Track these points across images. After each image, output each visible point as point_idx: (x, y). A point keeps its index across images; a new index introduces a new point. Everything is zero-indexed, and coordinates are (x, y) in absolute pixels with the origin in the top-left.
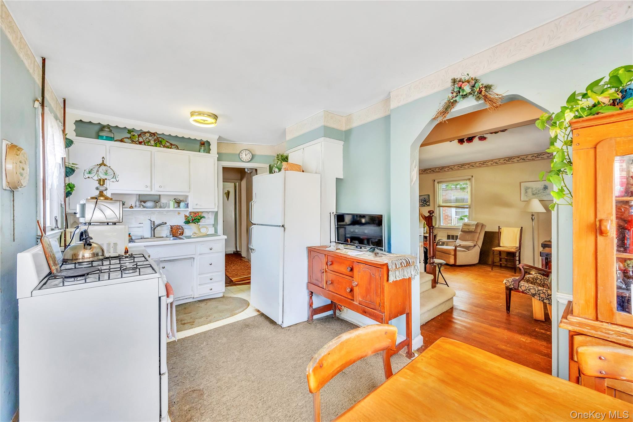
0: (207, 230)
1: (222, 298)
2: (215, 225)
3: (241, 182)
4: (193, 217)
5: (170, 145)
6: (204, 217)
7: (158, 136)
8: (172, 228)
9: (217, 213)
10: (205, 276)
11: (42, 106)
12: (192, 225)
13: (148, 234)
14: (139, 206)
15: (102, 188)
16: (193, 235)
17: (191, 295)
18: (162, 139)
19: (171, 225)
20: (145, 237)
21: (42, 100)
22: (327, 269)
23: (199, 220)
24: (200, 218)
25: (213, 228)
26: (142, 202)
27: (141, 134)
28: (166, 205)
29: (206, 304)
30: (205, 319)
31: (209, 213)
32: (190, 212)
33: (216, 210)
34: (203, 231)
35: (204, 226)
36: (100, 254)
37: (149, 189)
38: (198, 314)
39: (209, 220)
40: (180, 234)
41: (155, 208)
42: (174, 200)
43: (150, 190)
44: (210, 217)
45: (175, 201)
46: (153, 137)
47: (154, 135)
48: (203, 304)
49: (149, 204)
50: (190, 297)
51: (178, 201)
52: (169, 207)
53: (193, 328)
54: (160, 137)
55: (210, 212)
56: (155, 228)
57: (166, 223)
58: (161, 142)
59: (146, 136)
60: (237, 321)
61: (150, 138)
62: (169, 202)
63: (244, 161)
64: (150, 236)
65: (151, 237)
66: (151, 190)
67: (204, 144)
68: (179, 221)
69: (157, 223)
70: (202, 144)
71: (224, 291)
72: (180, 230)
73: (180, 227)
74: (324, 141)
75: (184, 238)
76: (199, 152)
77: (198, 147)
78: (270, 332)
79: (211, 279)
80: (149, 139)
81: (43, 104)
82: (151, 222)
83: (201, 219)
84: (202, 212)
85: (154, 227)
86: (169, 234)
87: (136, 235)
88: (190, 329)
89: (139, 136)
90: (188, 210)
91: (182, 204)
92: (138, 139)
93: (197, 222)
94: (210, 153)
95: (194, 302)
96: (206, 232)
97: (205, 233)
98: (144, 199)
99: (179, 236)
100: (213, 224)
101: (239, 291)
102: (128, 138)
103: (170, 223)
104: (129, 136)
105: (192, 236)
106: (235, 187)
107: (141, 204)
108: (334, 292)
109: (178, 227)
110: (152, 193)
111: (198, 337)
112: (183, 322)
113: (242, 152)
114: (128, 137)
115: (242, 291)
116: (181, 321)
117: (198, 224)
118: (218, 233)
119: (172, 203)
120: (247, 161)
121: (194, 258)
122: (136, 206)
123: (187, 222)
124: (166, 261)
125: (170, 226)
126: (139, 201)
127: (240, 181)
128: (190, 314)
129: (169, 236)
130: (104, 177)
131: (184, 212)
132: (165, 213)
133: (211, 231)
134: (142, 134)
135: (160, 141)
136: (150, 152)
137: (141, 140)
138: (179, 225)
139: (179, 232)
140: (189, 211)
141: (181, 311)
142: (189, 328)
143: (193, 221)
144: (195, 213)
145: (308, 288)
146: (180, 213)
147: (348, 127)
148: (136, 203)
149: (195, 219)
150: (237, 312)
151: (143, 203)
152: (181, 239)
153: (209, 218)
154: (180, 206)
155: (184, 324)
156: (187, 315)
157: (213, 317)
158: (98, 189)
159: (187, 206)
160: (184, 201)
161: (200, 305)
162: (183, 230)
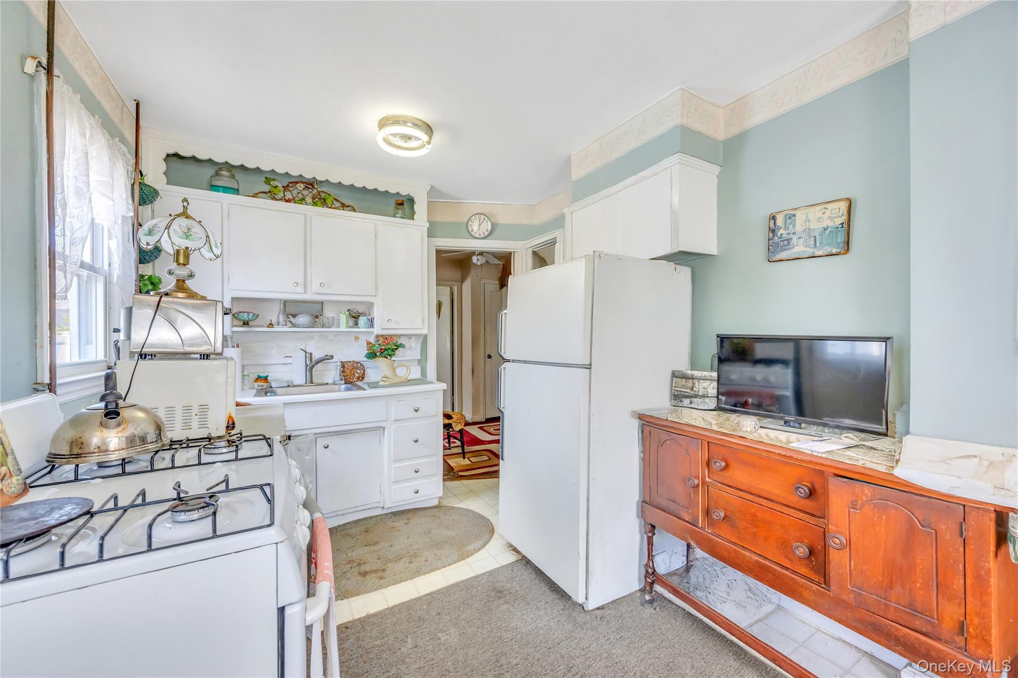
0: (409, 372)
1: (436, 510)
2: (422, 362)
3: (463, 285)
4: (382, 344)
5: (340, 205)
6: (402, 346)
7: (319, 190)
8: (343, 367)
9: (426, 337)
10: (406, 464)
11: (48, 75)
12: (381, 362)
13: (299, 377)
14: (284, 323)
15: (182, 272)
16: (382, 381)
17: (379, 502)
18: (325, 194)
19: (343, 361)
20: (295, 383)
21: (48, 59)
22: (709, 478)
23: (393, 350)
24: (396, 347)
25: (419, 368)
26: (289, 316)
27: (288, 184)
28: (334, 321)
29: (406, 521)
30: (407, 564)
31: (411, 338)
32: (377, 336)
33: (425, 331)
34: (401, 372)
35: (403, 364)
36: (151, 437)
37: (300, 289)
38: (392, 549)
39: (410, 353)
40: (358, 378)
41: (313, 327)
42: (347, 313)
43: (303, 292)
44: (412, 345)
45: (350, 313)
46: (310, 190)
47: (312, 186)
48: (402, 522)
49: (303, 319)
50: (377, 506)
51: (355, 313)
52: (338, 326)
53: (383, 588)
54: (323, 192)
55: (413, 335)
56: (313, 366)
57: (332, 357)
58: (325, 200)
59: (297, 188)
60: (474, 575)
61: (305, 192)
62: (339, 317)
63: (477, 236)
64: (305, 382)
65: (306, 384)
66: (305, 292)
67: (402, 204)
68: (356, 352)
69: (317, 356)
70: (398, 204)
71: (441, 494)
72: (358, 371)
73: (359, 365)
74: (680, 163)
75: (366, 387)
76: (395, 217)
77: (392, 210)
78: (556, 620)
79: (416, 472)
80: (303, 195)
81: (49, 70)
82: (306, 355)
83: (396, 349)
84: (399, 336)
85: (311, 364)
86: (338, 378)
87: (280, 380)
88: (376, 590)
89: (286, 188)
90: (373, 332)
91: (362, 320)
92: (282, 195)
93: (390, 355)
94: (413, 219)
95: (384, 516)
96: (407, 375)
97: (404, 377)
98: (293, 310)
99: (357, 383)
100: (418, 360)
101: (469, 492)
102: (265, 193)
103: (339, 357)
104: (267, 188)
105: (381, 383)
106: (452, 294)
107: (288, 320)
108: (734, 544)
109: (355, 365)
110: (308, 297)
111: (394, 619)
112: (363, 568)
113: (473, 218)
114: (265, 191)
115: (473, 493)
116: (359, 565)
117: (392, 359)
118: (428, 377)
119: (343, 318)
120: (482, 236)
121: (384, 428)
122: (278, 323)
123: (372, 355)
124: (332, 434)
125: (341, 362)
126: (283, 314)
127: (460, 283)
128: (376, 548)
129: (338, 382)
130: (183, 243)
131: (367, 334)
132: (331, 337)
133: (416, 373)
134: (290, 185)
135: (323, 199)
136: (303, 216)
137: (288, 195)
138: (356, 360)
139: (357, 375)
140: (375, 333)
141: (359, 537)
142: (375, 587)
143: (381, 353)
144: (385, 337)
145: (642, 514)
146: (358, 338)
147: (735, 131)
148: (278, 317)
149: (386, 350)
150: (471, 548)
151: (292, 319)
152: (360, 388)
153: (411, 347)
154: (359, 324)
155: (364, 574)
156: (372, 548)
157: (424, 558)
158: (173, 273)
159: (371, 323)
160: (366, 314)
161: (396, 524)
162: (364, 371)
